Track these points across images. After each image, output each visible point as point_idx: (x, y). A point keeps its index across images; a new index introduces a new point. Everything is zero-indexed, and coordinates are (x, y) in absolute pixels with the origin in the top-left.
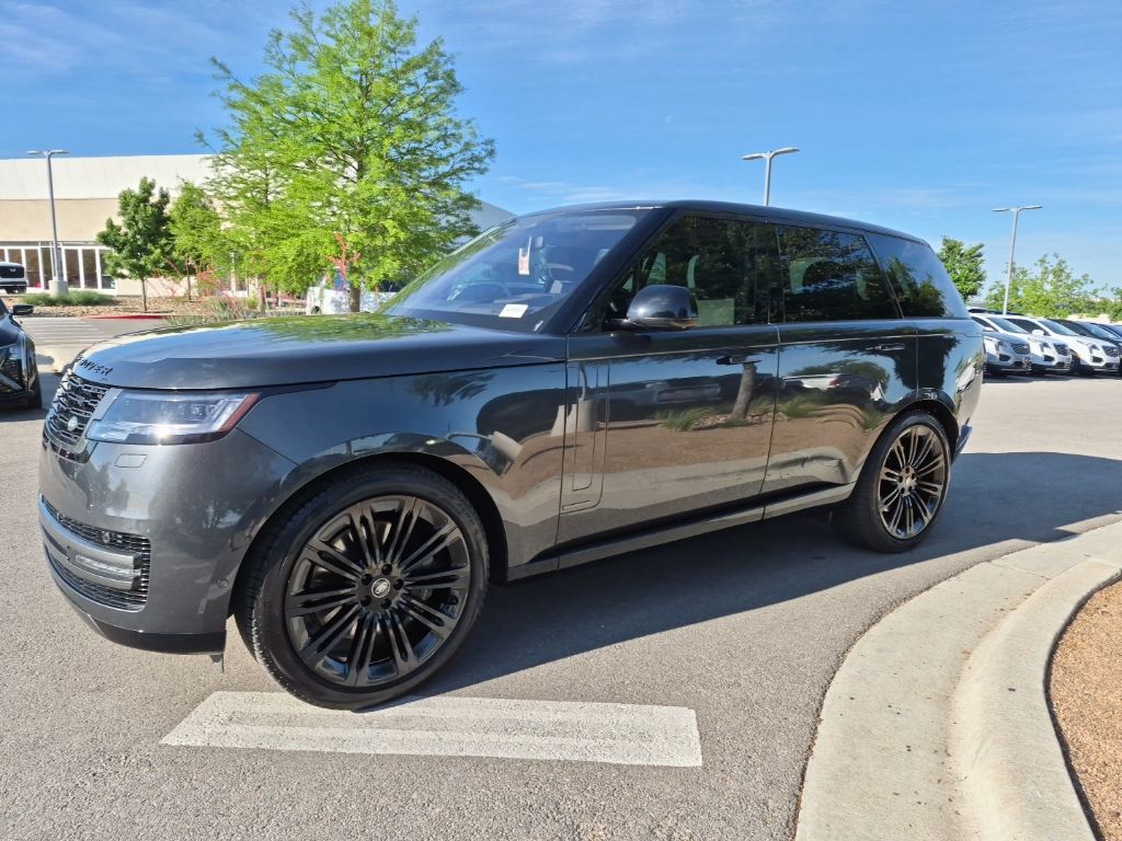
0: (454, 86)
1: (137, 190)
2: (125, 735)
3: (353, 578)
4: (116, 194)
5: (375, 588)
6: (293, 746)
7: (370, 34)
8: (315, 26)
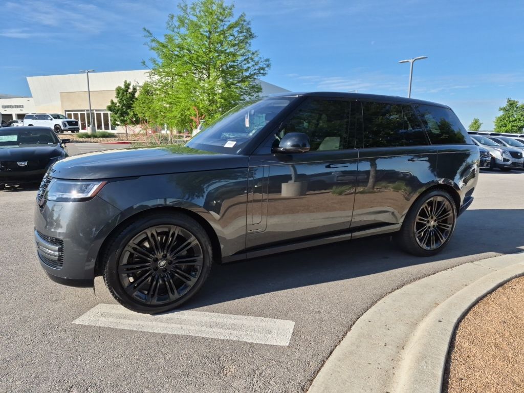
0: (251, 35)
1: (123, 87)
2: (60, 319)
3: (150, 260)
4: (114, 89)
5: (159, 263)
6: (122, 327)
7: (211, 13)
8: (189, 10)
